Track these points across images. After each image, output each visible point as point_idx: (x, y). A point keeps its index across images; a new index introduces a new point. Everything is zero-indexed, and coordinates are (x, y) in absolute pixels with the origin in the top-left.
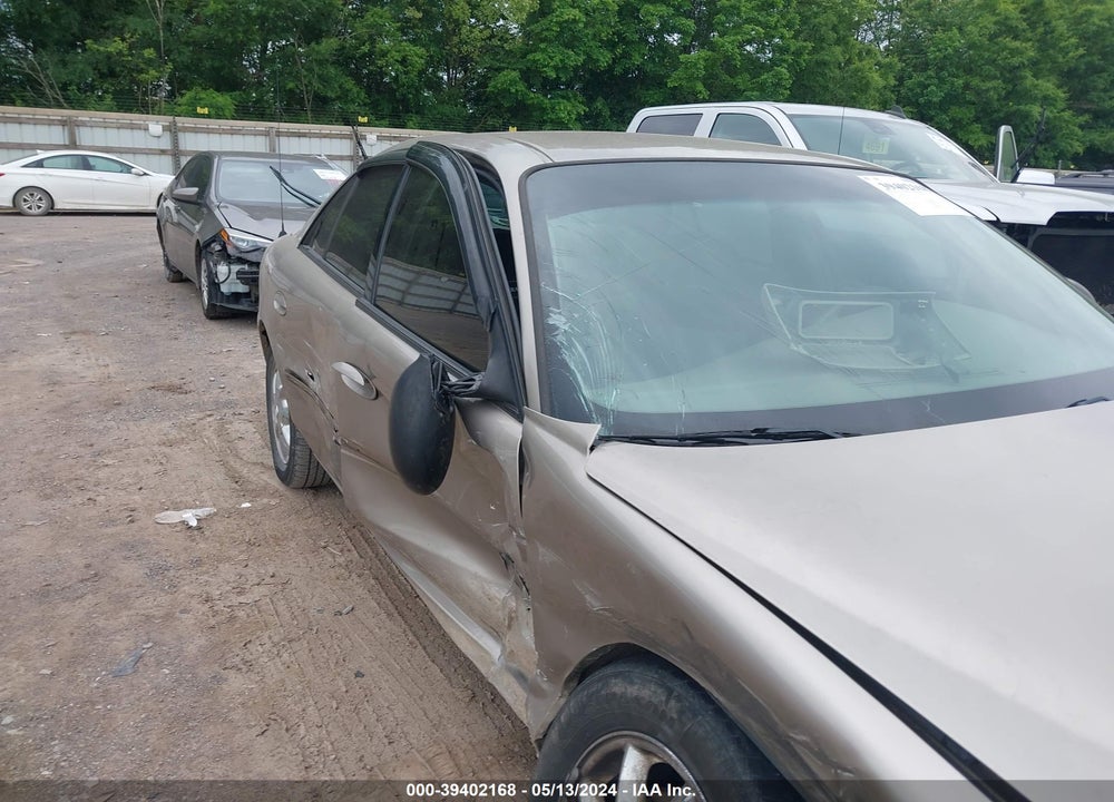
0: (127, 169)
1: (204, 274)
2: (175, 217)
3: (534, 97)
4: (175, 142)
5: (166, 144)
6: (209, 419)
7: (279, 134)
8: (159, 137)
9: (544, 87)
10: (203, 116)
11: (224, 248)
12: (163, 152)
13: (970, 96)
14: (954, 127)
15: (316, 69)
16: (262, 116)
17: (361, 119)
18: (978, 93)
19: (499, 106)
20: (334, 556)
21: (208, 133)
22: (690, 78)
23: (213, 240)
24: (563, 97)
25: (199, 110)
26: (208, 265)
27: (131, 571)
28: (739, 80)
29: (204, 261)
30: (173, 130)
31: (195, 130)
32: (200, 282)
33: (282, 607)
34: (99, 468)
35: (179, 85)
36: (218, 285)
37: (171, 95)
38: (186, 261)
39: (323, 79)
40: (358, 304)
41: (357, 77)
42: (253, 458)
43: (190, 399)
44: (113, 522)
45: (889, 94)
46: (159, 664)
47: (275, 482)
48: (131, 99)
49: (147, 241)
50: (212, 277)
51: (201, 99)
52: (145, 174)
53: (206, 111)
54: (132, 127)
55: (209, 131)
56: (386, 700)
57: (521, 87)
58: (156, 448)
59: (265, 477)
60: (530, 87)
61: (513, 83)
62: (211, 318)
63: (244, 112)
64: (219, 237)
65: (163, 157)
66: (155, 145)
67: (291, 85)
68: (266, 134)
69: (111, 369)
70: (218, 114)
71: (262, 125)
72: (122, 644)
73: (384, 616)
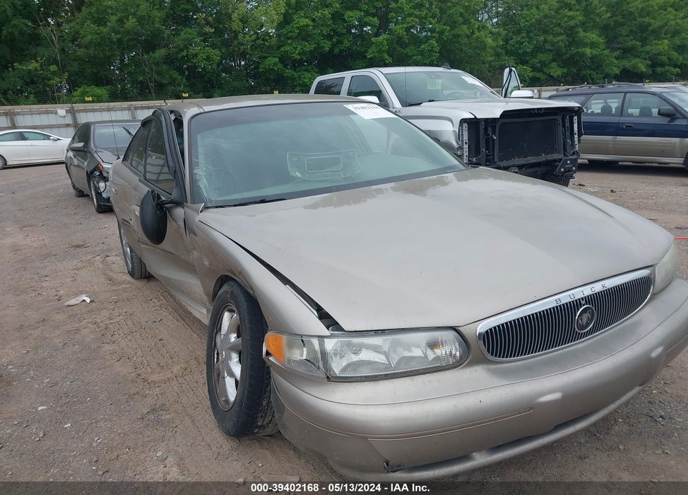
0: (48, 137)
1: (93, 189)
2: (76, 162)
3: (289, 72)
4: (75, 118)
5: (69, 120)
6: (98, 257)
7: (136, 108)
8: (64, 117)
9: (294, 65)
10: (89, 102)
11: (101, 173)
12: (68, 125)
13: (548, 47)
14: (541, 66)
15: (154, 67)
16: (126, 99)
17: (184, 95)
18: (553, 44)
19: (268, 79)
20: (154, 303)
21: (94, 112)
22: (380, 51)
23: (95, 170)
24: (305, 70)
25: (86, 99)
26: (94, 184)
27: (60, 317)
28: (408, 50)
29: (92, 182)
30: (72, 112)
31: (86, 111)
32: (92, 194)
33: (129, 323)
34: (42, 282)
35: (73, 85)
36: (101, 194)
37: (69, 91)
38: (83, 184)
39: (159, 73)
40: (140, 180)
41: (180, 70)
42: (119, 271)
43: (89, 249)
44: (50, 301)
45: (500, 50)
46: (74, 345)
47: (129, 278)
48: (46, 96)
49: (64, 178)
50: (97, 189)
51: (87, 92)
52: (58, 139)
53: (90, 99)
54: (47, 112)
55: (94, 111)
56: (171, 346)
57: (280, 66)
58: (71, 271)
59: (124, 277)
60: (285, 66)
61: (275, 64)
62: (100, 212)
63: (114, 97)
64: (97, 167)
65: (68, 128)
66: (62, 122)
67: (141, 78)
68: (129, 109)
69: (46, 241)
70: (98, 99)
71: (125, 104)
72: (57, 341)
73: (175, 321)
